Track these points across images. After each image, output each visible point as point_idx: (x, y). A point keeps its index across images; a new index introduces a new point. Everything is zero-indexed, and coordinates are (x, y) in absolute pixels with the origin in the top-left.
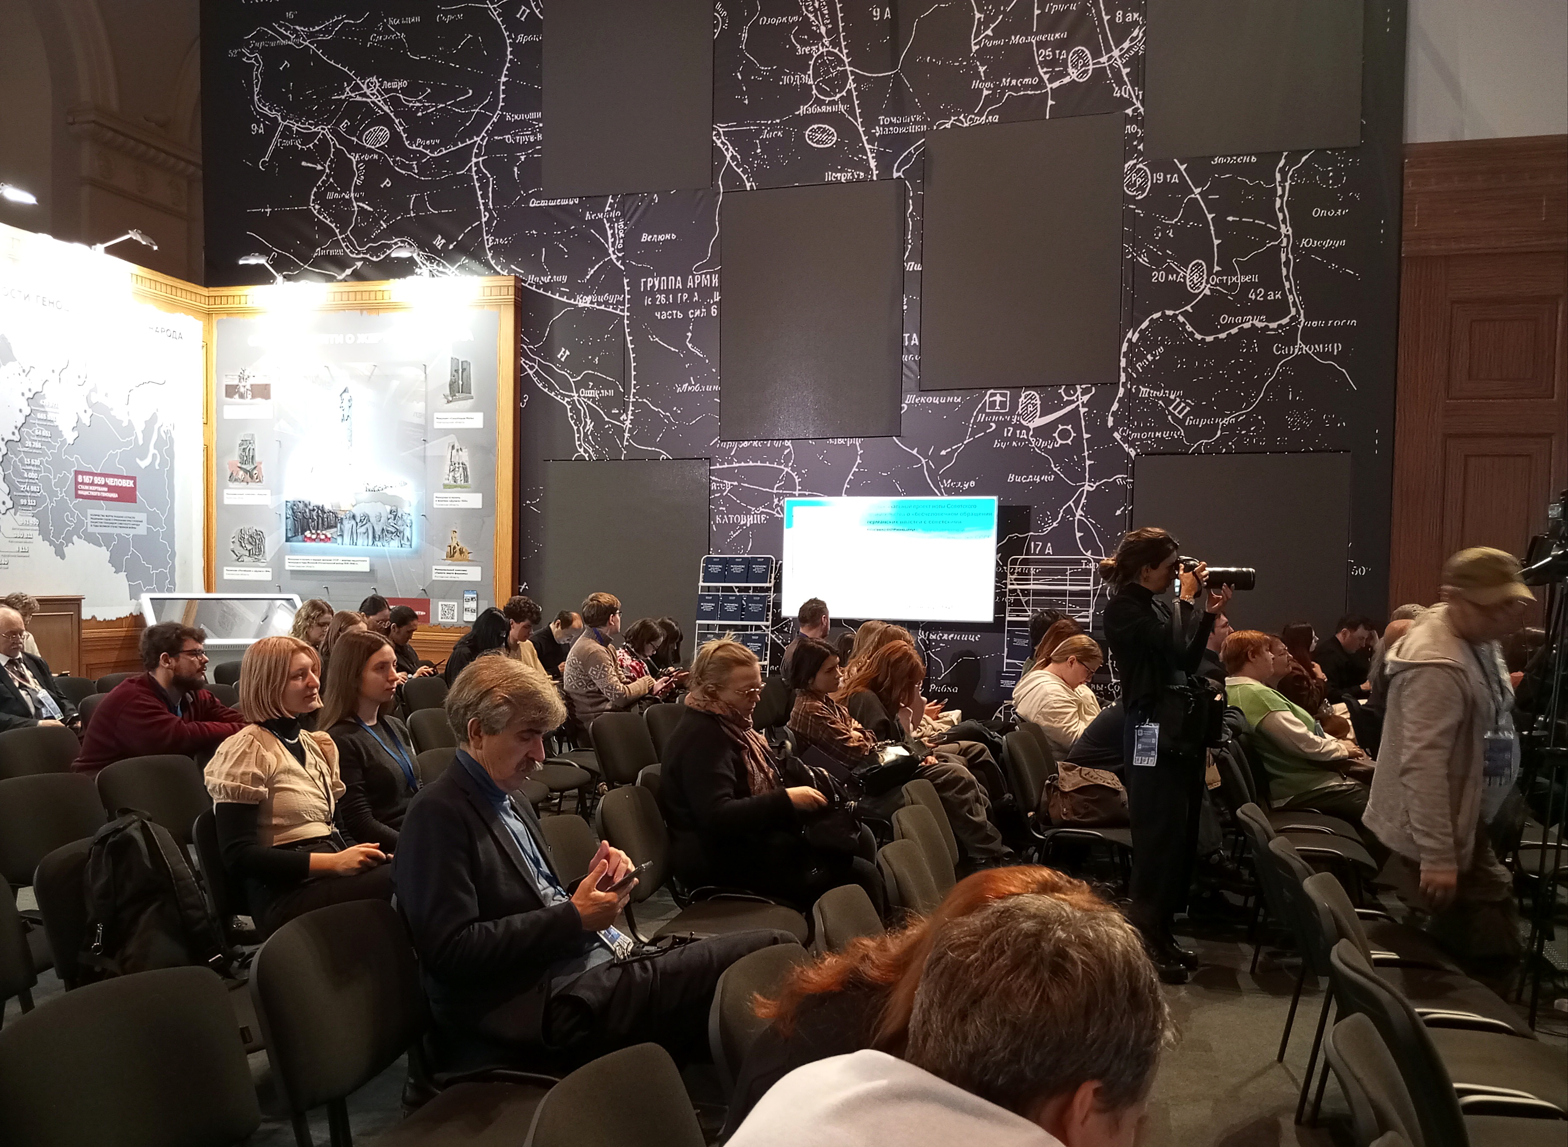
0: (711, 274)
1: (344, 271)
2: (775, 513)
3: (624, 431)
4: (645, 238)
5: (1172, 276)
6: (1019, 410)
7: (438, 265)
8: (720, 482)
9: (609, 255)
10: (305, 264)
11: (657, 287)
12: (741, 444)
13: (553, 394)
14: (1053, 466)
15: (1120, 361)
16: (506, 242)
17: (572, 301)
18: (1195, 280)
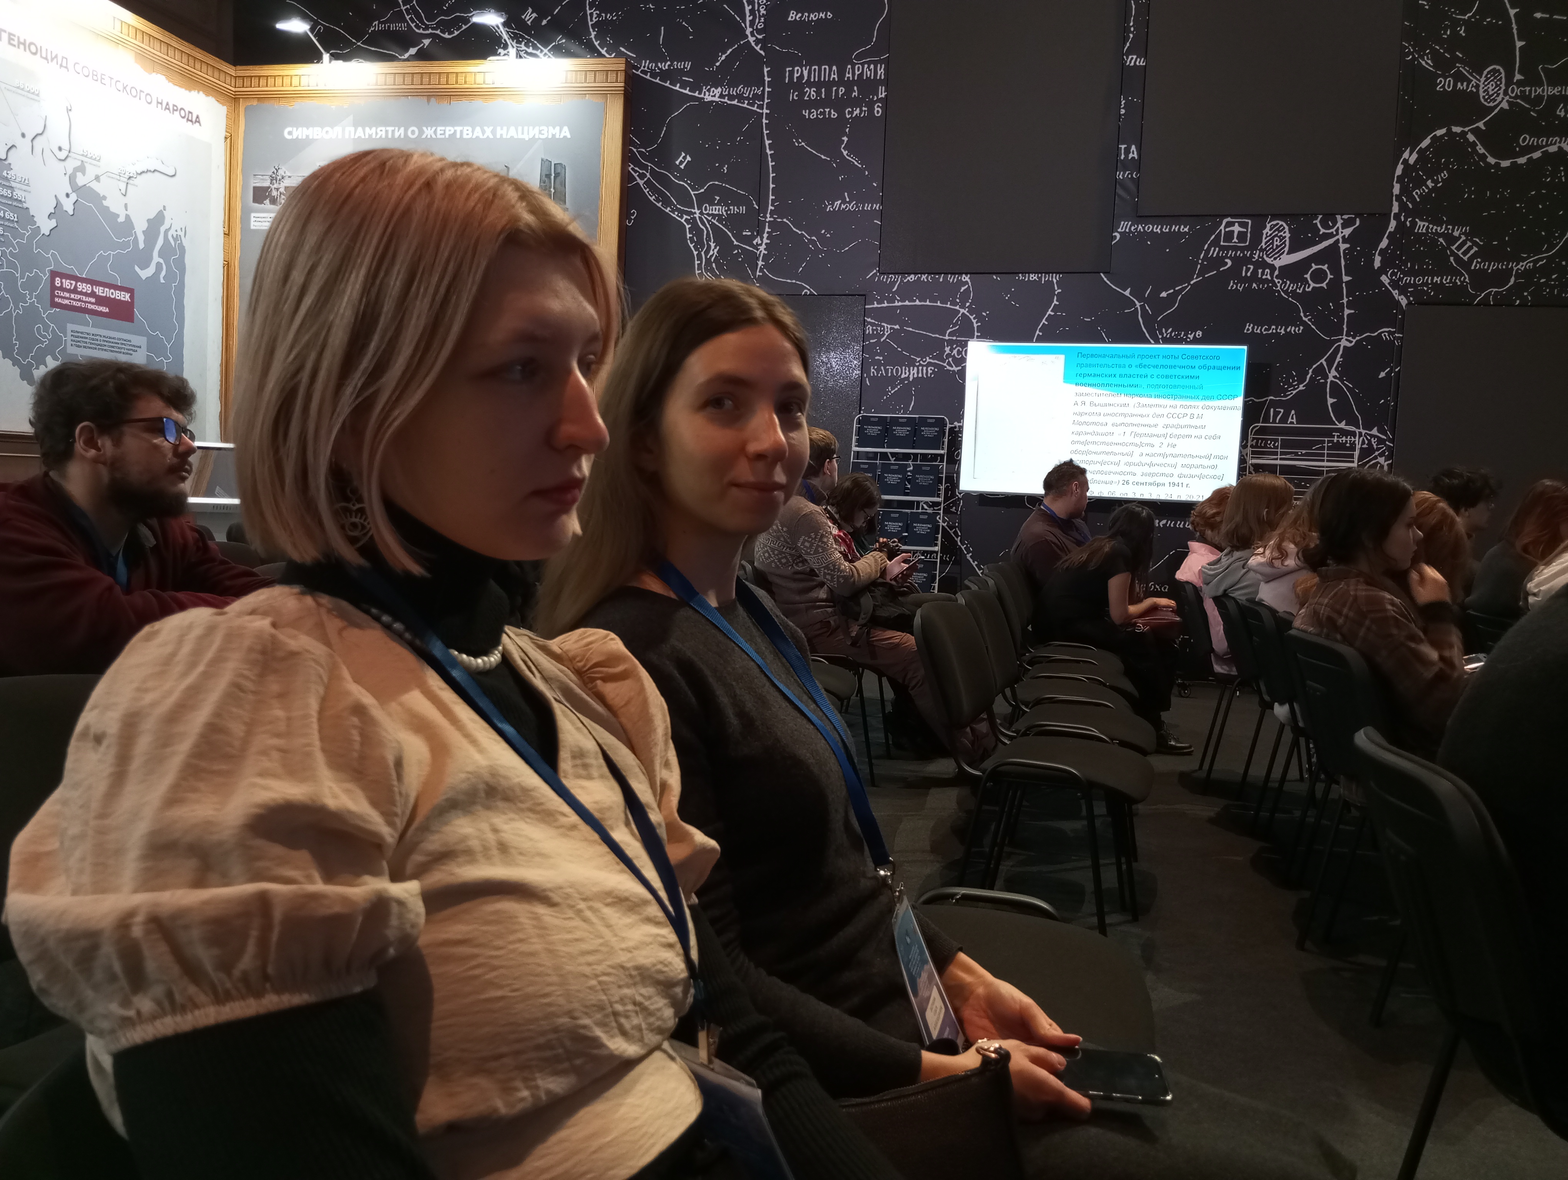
0: (875, 63)
1: (407, 51)
2: (945, 365)
3: (758, 259)
4: (793, 16)
5: (1462, 85)
6: (1263, 244)
7: (526, 45)
8: (877, 325)
9: (747, 37)
10: (358, 41)
11: (806, 78)
12: (906, 278)
13: (668, 210)
14: (1302, 314)
15: (1393, 187)
16: (614, 18)
17: (696, 94)
18: (1490, 90)
